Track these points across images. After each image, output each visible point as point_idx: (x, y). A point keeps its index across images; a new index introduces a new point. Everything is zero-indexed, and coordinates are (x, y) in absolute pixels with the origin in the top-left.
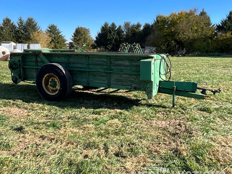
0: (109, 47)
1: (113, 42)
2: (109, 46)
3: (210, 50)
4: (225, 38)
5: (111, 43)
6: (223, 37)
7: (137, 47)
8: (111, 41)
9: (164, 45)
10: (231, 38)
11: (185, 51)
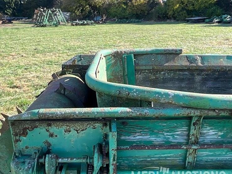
0: (8, 12)
1: (12, 5)
2: (8, 10)
3: (126, 16)
4: (140, 3)
5: (10, 7)
6: (138, 2)
7: (58, 14)
8: (10, 4)
9: (78, 10)
10: (144, 4)
11: (105, 17)
